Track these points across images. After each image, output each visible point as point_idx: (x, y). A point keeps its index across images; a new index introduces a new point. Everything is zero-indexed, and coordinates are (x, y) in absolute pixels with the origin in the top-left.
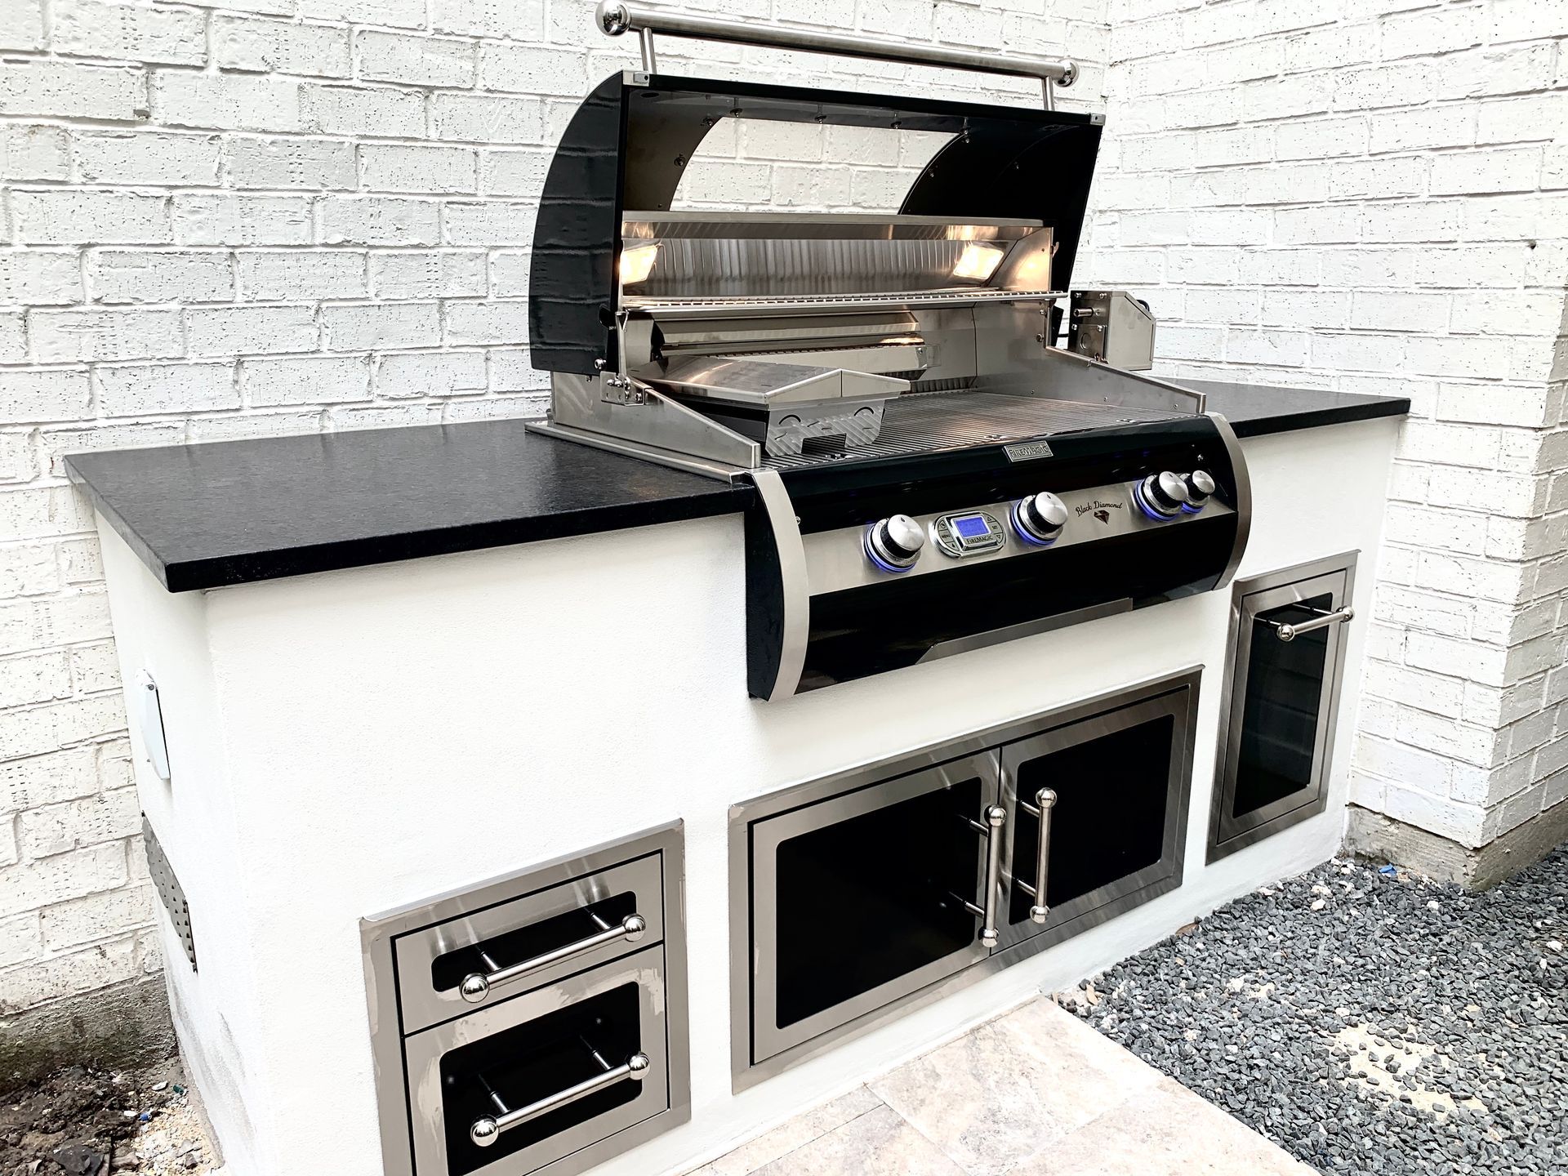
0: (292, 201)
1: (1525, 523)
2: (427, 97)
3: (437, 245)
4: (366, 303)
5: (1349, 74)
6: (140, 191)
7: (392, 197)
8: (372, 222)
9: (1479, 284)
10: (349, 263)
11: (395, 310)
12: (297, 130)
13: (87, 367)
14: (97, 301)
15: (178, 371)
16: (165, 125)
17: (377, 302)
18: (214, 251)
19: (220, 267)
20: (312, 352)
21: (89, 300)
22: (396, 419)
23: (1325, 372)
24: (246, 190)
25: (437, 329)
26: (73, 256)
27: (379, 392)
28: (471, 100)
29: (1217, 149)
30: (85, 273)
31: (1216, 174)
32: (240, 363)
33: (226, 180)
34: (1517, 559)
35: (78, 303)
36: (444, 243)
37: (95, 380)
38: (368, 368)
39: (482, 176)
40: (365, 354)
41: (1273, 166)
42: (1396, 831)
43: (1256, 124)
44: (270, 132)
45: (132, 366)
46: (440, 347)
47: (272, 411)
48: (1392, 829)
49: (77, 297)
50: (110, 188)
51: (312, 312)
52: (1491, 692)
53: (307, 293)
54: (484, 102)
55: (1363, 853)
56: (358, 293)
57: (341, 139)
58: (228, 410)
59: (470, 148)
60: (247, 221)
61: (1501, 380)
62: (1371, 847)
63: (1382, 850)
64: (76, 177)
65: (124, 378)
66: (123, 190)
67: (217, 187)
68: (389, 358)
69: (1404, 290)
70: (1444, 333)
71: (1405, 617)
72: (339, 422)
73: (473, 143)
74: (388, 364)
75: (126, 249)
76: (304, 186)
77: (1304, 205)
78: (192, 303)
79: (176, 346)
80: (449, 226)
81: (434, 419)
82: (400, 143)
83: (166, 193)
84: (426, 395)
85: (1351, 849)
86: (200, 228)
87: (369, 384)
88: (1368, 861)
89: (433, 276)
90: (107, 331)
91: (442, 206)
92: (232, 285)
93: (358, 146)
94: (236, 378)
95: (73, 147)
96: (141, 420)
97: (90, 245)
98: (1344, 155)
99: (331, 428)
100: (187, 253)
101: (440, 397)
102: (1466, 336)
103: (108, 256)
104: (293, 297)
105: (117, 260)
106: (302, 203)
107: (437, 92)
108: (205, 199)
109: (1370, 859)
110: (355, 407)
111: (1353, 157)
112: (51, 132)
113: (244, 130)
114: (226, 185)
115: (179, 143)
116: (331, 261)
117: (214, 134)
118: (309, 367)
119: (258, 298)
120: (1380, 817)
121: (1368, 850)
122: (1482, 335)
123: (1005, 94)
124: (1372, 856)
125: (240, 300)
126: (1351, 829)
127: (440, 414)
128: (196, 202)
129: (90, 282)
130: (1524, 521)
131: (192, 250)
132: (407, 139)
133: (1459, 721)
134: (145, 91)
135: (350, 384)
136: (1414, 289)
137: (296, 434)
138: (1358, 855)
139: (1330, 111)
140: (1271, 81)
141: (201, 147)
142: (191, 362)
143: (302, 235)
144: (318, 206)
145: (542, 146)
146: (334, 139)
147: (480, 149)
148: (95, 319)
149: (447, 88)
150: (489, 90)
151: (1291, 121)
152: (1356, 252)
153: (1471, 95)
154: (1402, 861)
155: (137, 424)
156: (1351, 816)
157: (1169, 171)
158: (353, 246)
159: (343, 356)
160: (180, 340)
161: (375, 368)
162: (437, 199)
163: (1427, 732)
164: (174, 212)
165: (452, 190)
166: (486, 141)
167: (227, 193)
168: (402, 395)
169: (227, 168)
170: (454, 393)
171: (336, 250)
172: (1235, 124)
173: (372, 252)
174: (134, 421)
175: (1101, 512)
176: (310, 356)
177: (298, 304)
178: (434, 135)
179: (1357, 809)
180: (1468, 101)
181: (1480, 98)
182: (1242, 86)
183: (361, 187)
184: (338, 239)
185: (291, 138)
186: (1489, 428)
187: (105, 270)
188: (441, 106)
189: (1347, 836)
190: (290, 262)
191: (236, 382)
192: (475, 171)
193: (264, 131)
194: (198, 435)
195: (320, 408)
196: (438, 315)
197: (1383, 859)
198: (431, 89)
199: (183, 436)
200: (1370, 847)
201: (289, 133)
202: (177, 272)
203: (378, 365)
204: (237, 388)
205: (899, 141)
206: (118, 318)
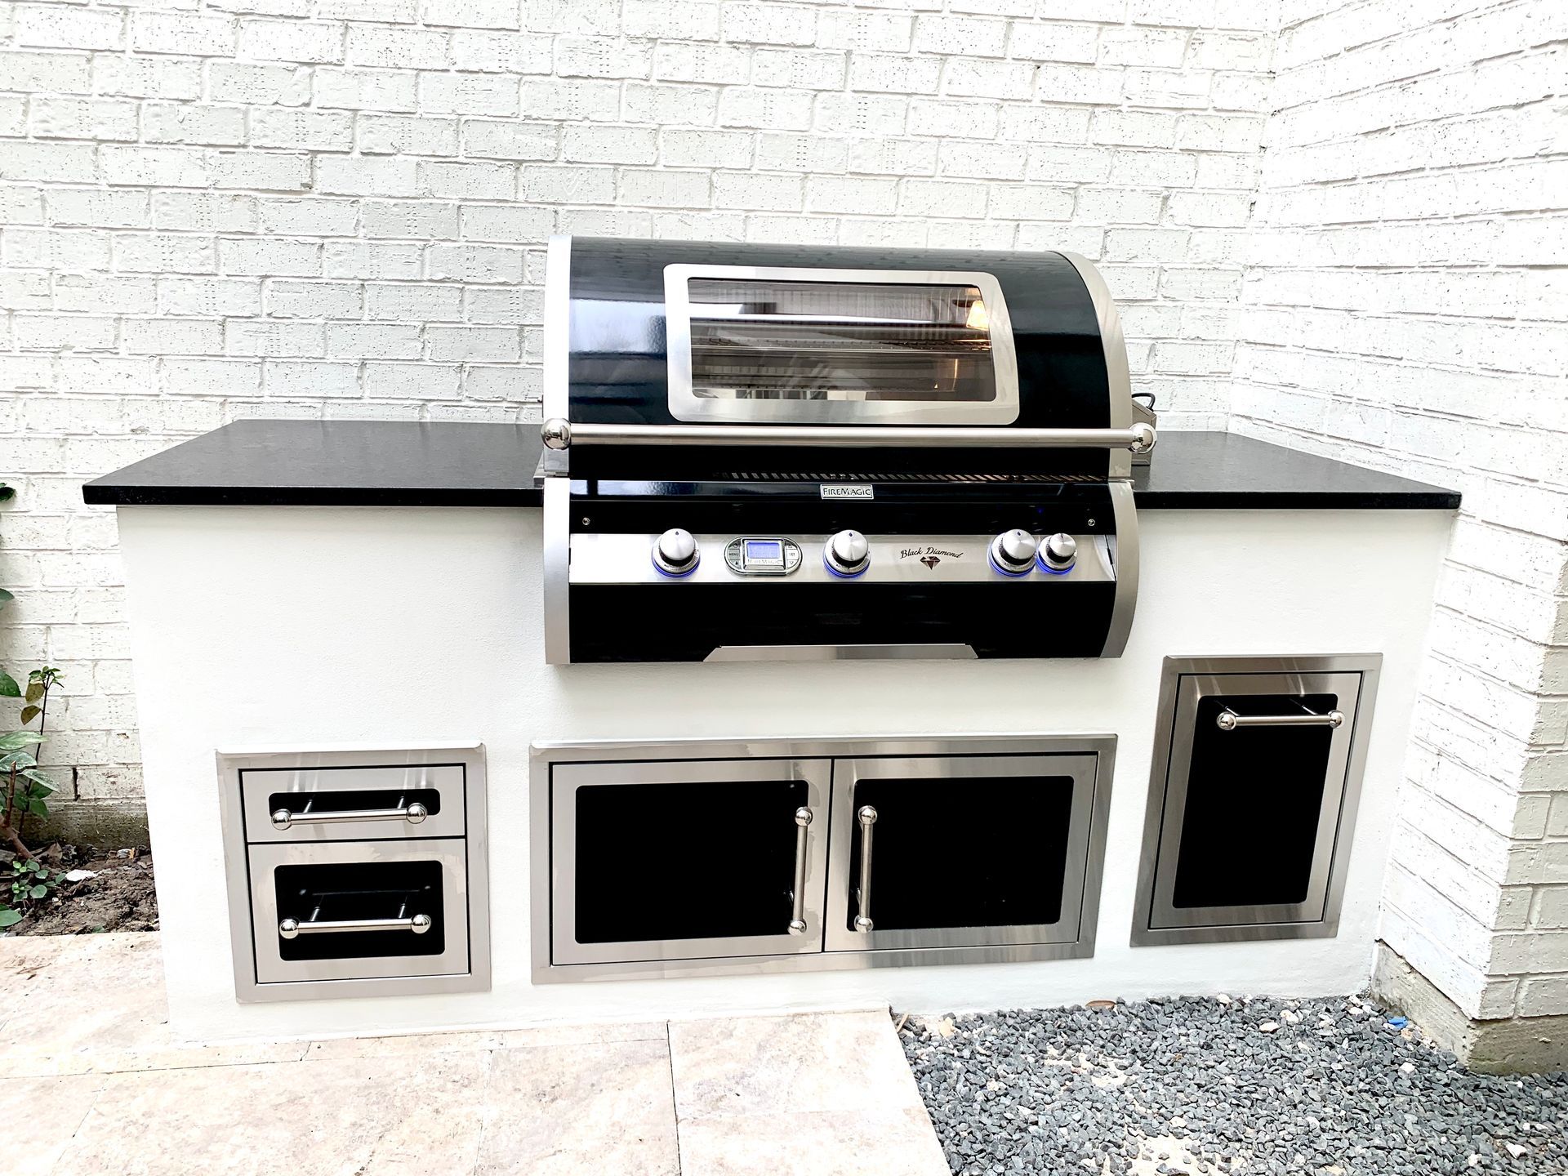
0: (407, 247)
1: (1543, 650)
2: (518, 168)
3: (519, 284)
4: (460, 326)
5: (1444, 128)
6: (300, 239)
7: (484, 245)
8: (468, 264)
9: (1528, 369)
10: (449, 294)
11: (483, 333)
12: (413, 195)
13: (260, 360)
14: (269, 315)
15: (321, 368)
16: (321, 194)
17: (469, 325)
18: (350, 282)
19: (353, 294)
20: (417, 360)
21: (264, 315)
22: (479, 416)
23: (1400, 456)
24: (375, 239)
25: (517, 347)
26: (255, 284)
27: (467, 394)
28: (553, 170)
29: (1338, 204)
30: (263, 296)
31: (1337, 232)
32: (363, 365)
33: (362, 232)
34: (1533, 690)
35: (257, 316)
36: (526, 282)
37: (265, 369)
38: (459, 375)
39: (560, 230)
40: (457, 365)
41: (1380, 225)
42: (1413, 981)
43: (1370, 180)
44: (394, 197)
45: (290, 361)
46: (518, 363)
47: (384, 401)
48: (1411, 978)
49: (257, 312)
50: (282, 238)
51: (418, 330)
52: (1500, 841)
53: (416, 316)
54: (565, 171)
55: (1385, 998)
56: (455, 317)
57: (447, 202)
58: (352, 398)
59: (552, 207)
60: (374, 261)
61: (1537, 481)
63: (1400, 999)
64: (261, 230)
65: (283, 369)
66: (290, 239)
67: (354, 237)
68: (476, 369)
69: (1468, 370)
70: (1495, 422)
71: (1438, 738)
72: (433, 415)
73: (554, 204)
74: (475, 373)
75: (290, 280)
76: (417, 237)
77: (1399, 269)
78: (332, 319)
79: (319, 349)
80: (530, 269)
81: (511, 419)
82: (494, 204)
83: (320, 241)
84: (504, 400)
85: (1374, 990)
86: (341, 266)
87: (459, 387)
88: (1386, 1008)
89: (515, 307)
90: (274, 336)
91: (526, 253)
92: (361, 308)
93: (459, 207)
94: (360, 375)
95: (261, 209)
96: (292, 400)
97: (267, 277)
98: (1435, 216)
99: (428, 418)
100: (330, 284)
101: (516, 402)
102: (1513, 428)
103: (277, 284)
104: (406, 319)
105: (283, 287)
106: (415, 249)
107: (524, 165)
108: (345, 246)
109: (1389, 1006)
110: (448, 404)
111: (1441, 218)
112: (246, 199)
113: (376, 196)
114: (361, 235)
115: (330, 205)
116: (434, 292)
117: (355, 199)
118: (412, 371)
119: (379, 318)
120: (1402, 961)
121: (1389, 995)
122: (1526, 428)
123: (1126, 149)
124: (1391, 1003)
125: (366, 319)
126: (1378, 968)
127: (515, 415)
128: (339, 248)
129: (265, 301)
130: (1543, 647)
131: (334, 282)
132: (500, 201)
133: (1471, 869)
134: (309, 170)
135: (444, 386)
136: (1476, 370)
137: (401, 420)
138: (1381, 1000)
139: (1428, 168)
140: (1384, 133)
141: (347, 210)
142: (328, 362)
143: (413, 272)
144: (427, 251)
145: (613, 206)
146: (442, 202)
147: (559, 208)
148: (266, 327)
149: (534, 161)
150: (568, 162)
151: (1396, 177)
152: (1433, 324)
153: (1540, 153)
154: (1415, 1016)
155: (289, 402)
156: (1379, 954)
157: (1303, 227)
158: (453, 282)
159: (439, 365)
160: (322, 345)
161: (465, 375)
162: (521, 248)
163: (1447, 873)
164: (325, 254)
165: (534, 241)
166: (564, 202)
167: (362, 241)
168: (485, 398)
169: (362, 224)
170: (528, 400)
171: (439, 285)
172: (1354, 179)
173: (467, 287)
174: (287, 400)
175: (931, 558)
176: (415, 363)
177: (408, 323)
178: (521, 197)
179: (1385, 947)
180: (1537, 159)
181: (1547, 156)
182: (1362, 138)
183: (461, 238)
184: (440, 276)
185: (409, 201)
186: (1523, 535)
187: (275, 294)
188: (528, 174)
189: (1374, 976)
190: (404, 292)
191: (359, 378)
192: (554, 226)
193: (390, 197)
194: (331, 414)
195: (421, 403)
196: (518, 339)
197: (1401, 1009)
198: (521, 162)
199: (320, 414)
200: (1392, 993)
201: (408, 197)
202: (322, 297)
203: (467, 373)
204: (360, 382)
205: (988, 193)
206: (282, 327)
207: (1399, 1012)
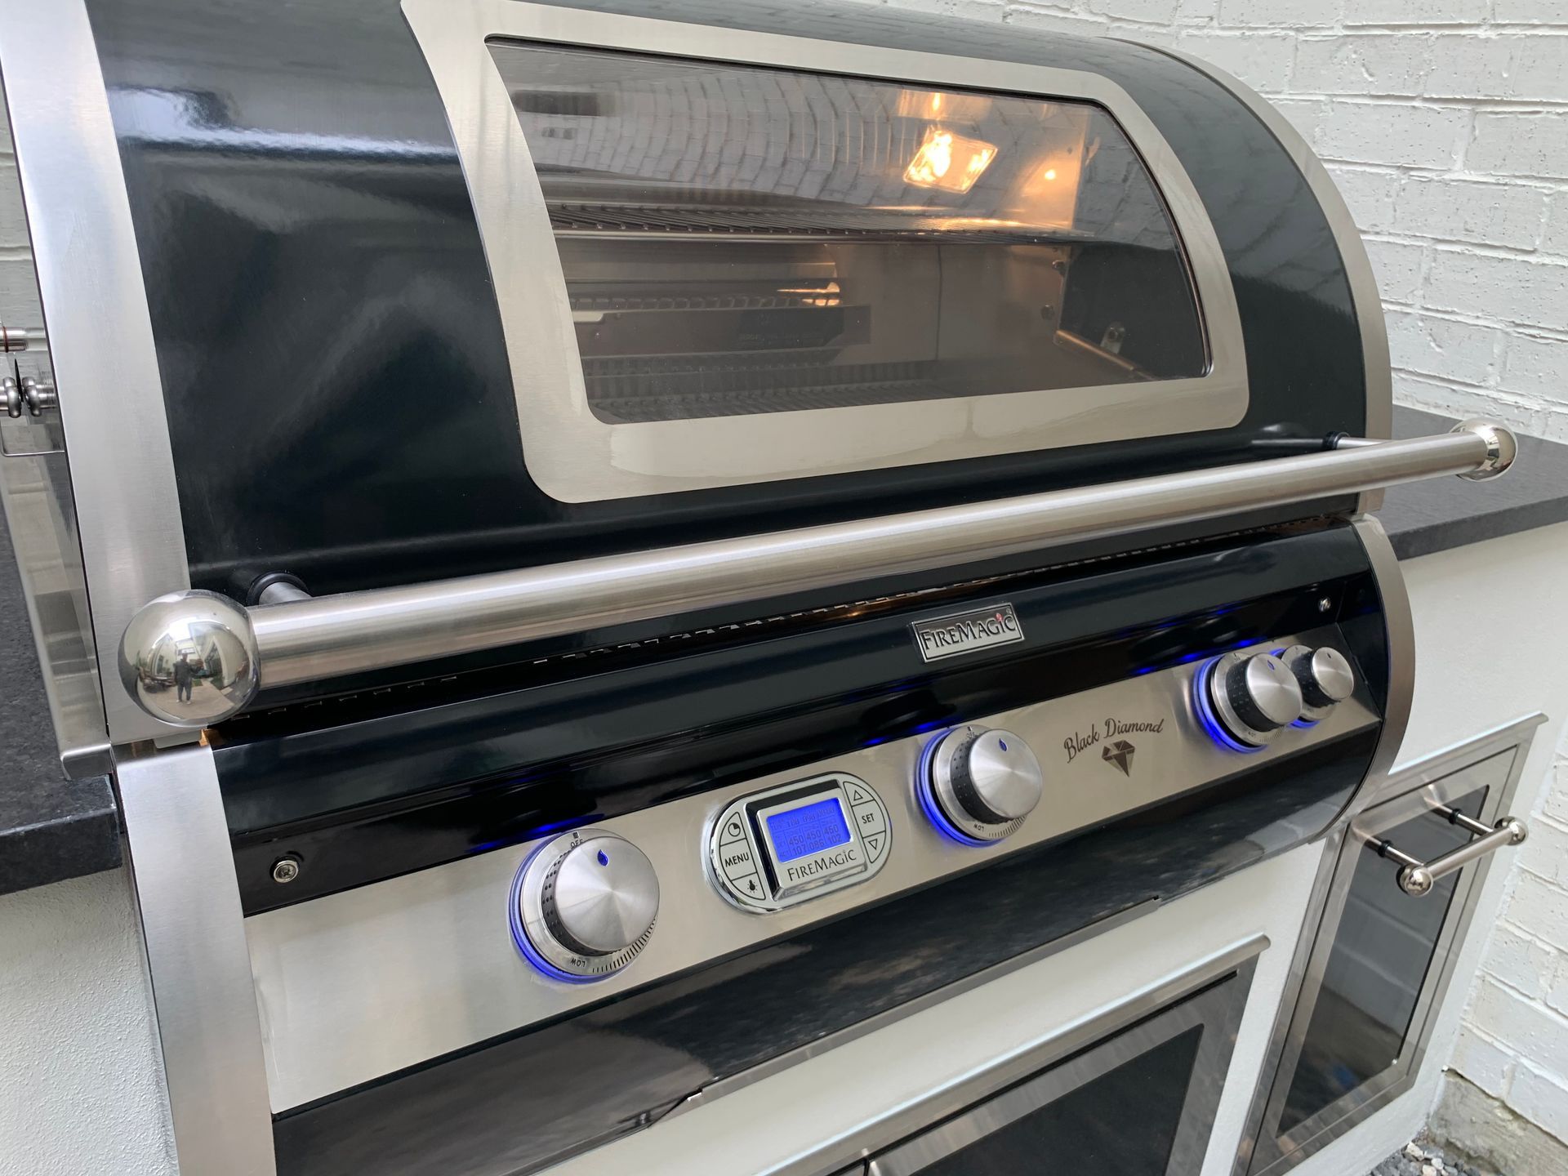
23: (1522, 402)
42: (1520, 1133)
48: (1514, 1127)
55: (1459, 1145)
62: (1473, 1141)
63: (1491, 1152)
85: (1440, 1133)
88: (1465, 1160)
109: (1469, 1156)
120: (1497, 1104)
121: (1468, 1143)
124: (1472, 1153)
126: (1444, 1104)
138: (1449, 1145)
175: (1117, 745)
179: (1459, 1080)
189: (1436, 1113)
197: (1490, 1163)
207: (1488, 1167)
